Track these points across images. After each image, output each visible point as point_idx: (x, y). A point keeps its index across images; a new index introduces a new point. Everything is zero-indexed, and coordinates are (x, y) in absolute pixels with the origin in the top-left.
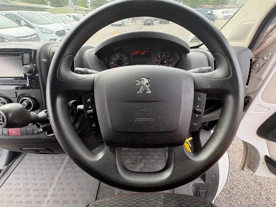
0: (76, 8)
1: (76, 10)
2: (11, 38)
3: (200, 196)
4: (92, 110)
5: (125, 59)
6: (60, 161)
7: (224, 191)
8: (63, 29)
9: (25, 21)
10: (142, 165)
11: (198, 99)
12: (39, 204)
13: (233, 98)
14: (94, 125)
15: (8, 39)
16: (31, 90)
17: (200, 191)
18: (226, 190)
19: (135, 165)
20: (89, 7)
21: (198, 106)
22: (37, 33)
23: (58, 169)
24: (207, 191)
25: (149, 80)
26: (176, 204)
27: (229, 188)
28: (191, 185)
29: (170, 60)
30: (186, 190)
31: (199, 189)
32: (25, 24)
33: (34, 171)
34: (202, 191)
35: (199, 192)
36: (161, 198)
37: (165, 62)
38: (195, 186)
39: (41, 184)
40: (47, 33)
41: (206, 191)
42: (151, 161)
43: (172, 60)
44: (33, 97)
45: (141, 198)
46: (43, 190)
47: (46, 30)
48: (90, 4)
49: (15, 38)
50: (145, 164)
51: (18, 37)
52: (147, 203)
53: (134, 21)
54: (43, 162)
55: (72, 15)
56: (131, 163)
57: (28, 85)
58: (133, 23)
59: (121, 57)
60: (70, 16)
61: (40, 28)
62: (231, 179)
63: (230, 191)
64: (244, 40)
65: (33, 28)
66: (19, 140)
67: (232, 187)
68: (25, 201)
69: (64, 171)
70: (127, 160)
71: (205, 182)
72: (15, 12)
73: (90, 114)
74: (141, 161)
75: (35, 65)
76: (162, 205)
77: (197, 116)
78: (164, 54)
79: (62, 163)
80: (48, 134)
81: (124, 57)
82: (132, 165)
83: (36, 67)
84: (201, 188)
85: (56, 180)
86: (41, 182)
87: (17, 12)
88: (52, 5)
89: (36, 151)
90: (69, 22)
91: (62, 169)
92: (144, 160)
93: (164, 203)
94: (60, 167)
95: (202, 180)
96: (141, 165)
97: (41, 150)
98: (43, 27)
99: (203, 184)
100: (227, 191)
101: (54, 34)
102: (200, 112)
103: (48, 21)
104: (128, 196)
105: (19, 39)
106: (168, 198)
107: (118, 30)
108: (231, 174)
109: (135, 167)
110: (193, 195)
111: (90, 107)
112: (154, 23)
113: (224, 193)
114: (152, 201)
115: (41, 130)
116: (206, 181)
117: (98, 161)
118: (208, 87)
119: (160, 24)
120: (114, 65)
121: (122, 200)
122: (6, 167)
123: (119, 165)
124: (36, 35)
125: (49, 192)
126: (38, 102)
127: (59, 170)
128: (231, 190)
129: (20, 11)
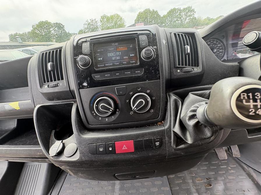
5: (219, 45)
6: (110, 188)
16: (147, 81)
19: (212, 185)
44: (149, 91)
54: (88, 190)
74: (216, 179)
75: (155, 47)
80: (177, 146)
81: (217, 43)
82: (207, 186)
83: (157, 49)
88: (56, 42)
129: (34, 47)
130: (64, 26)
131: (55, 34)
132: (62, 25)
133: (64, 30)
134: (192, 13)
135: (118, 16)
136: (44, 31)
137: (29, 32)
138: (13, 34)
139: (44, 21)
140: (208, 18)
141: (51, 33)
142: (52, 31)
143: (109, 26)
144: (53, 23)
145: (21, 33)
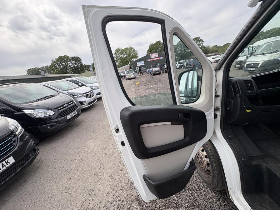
9: (81, 83)
15: (78, 96)
40: (96, 89)
51: (84, 93)
61: (91, 86)
124: (92, 91)
130: (81, 59)
131: (72, 66)
132: (79, 58)
133: (81, 63)
134: (201, 43)
135: (131, 48)
139: (63, 55)
140: (215, 46)
141: (69, 66)
142: (69, 64)
143: (123, 57)
144: (71, 57)
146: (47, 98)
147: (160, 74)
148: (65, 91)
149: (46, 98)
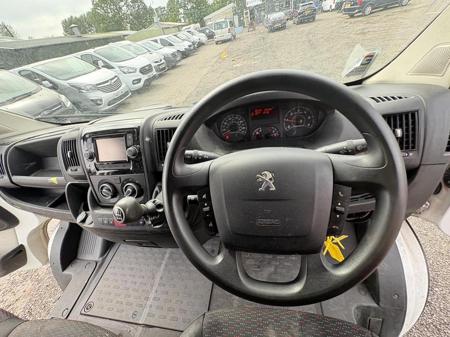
0: (164, 26)
1: (165, 30)
2: (88, 87)
3: (370, 327)
4: (209, 207)
5: (241, 122)
6: (160, 256)
7: (428, 326)
8: (148, 63)
9: (103, 61)
10: (272, 269)
11: (340, 194)
12: (141, 308)
13: (390, 195)
14: (211, 225)
15: (86, 89)
16: (135, 174)
17: (370, 319)
18: (432, 325)
19: (261, 267)
20: (182, 19)
21: (339, 204)
22: (117, 75)
23: (159, 265)
24: (383, 320)
25: (273, 175)
26: (317, 327)
27: (439, 323)
28: (353, 309)
29: (309, 118)
30: (345, 315)
31: (369, 316)
32: (103, 65)
33: (131, 266)
34: (374, 320)
35: (368, 321)
36: (296, 317)
37: (301, 121)
38: (360, 309)
39: (140, 284)
40: (130, 73)
41: (381, 320)
42: (286, 264)
43: (311, 118)
44: (137, 182)
45: (270, 314)
46: (143, 291)
47: (128, 68)
48: (183, 15)
49: (94, 86)
50: (276, 267)
51: (98, 85)
52: (276, 321)
53: (252, 29)
54: (140, 254)
55: (158, 38)
56: (255, 265)
57: (131, 169)
58: (250, 33)
59: (236, 120)
60: (156, 40)
61: (120, 67)
62: (442, 306)
63: (439, 328)
64: (441, 75)
65: (113, 68)
66: (124, 231)
67: (446, 321)
68: (126, 301)
69: (166, 270)
70: (249, 260)
71: (378, 304)
72: (90, 51)
73: (207, 212)
74: (269, 263)
75: (138, 146)
76: (297, 326)
77: (338, 216)
78: (299, 111)
79: (163, 259)
80: (154, 226)
82: (255, 268)
83: (140, 148)
84: (373, 314)
85: (157, 280)
86: (140, 280)
87: (94, 50)
88: (132, 29)
89: (139, 244)
90: (155, 50)
91: (163, 266)
92: (273, 262)
93: (301, 324)
94: (162, 263)
95: (373, 301)
96: (269, 269)
97: (144, 243)
98: (124, 64)
99: (375, 309)
100: (434, 328)
101: (138, 72)
102: (342, 212)
103: (129, 55)
104: (253, 309)
105: (98, 86)
106: (306, 319)
107: (226, 49)
108: (444, 297)
109: (261, 271)
110: (356, 324)
111: (206, 204)
112: (287, 24)
113: (426, 330)
114: (284, 320)
115: (150, 223)
116: (380, 304)
117: (217, 265)
118: (354, 179)
119: (298, 24)
120: (226, 131)
121: (244, 313)
122: (101, 259)
123: (240, 272)
124: (117, 78)
125: (151, 295)
126: (142, 187)
127: (160, 267)
128: (442, 326)
129: (96, 48)
131: (129, 12)
133: (142, 2)
136: (111, 9)
137: (88, 14)
138: (67, 20)
141: (123, 12)
142: (123, 8)
145: (78, 16)
146: (17, 99)
147: (283, 28)
148: (65, 80)
149: (14, 100)
